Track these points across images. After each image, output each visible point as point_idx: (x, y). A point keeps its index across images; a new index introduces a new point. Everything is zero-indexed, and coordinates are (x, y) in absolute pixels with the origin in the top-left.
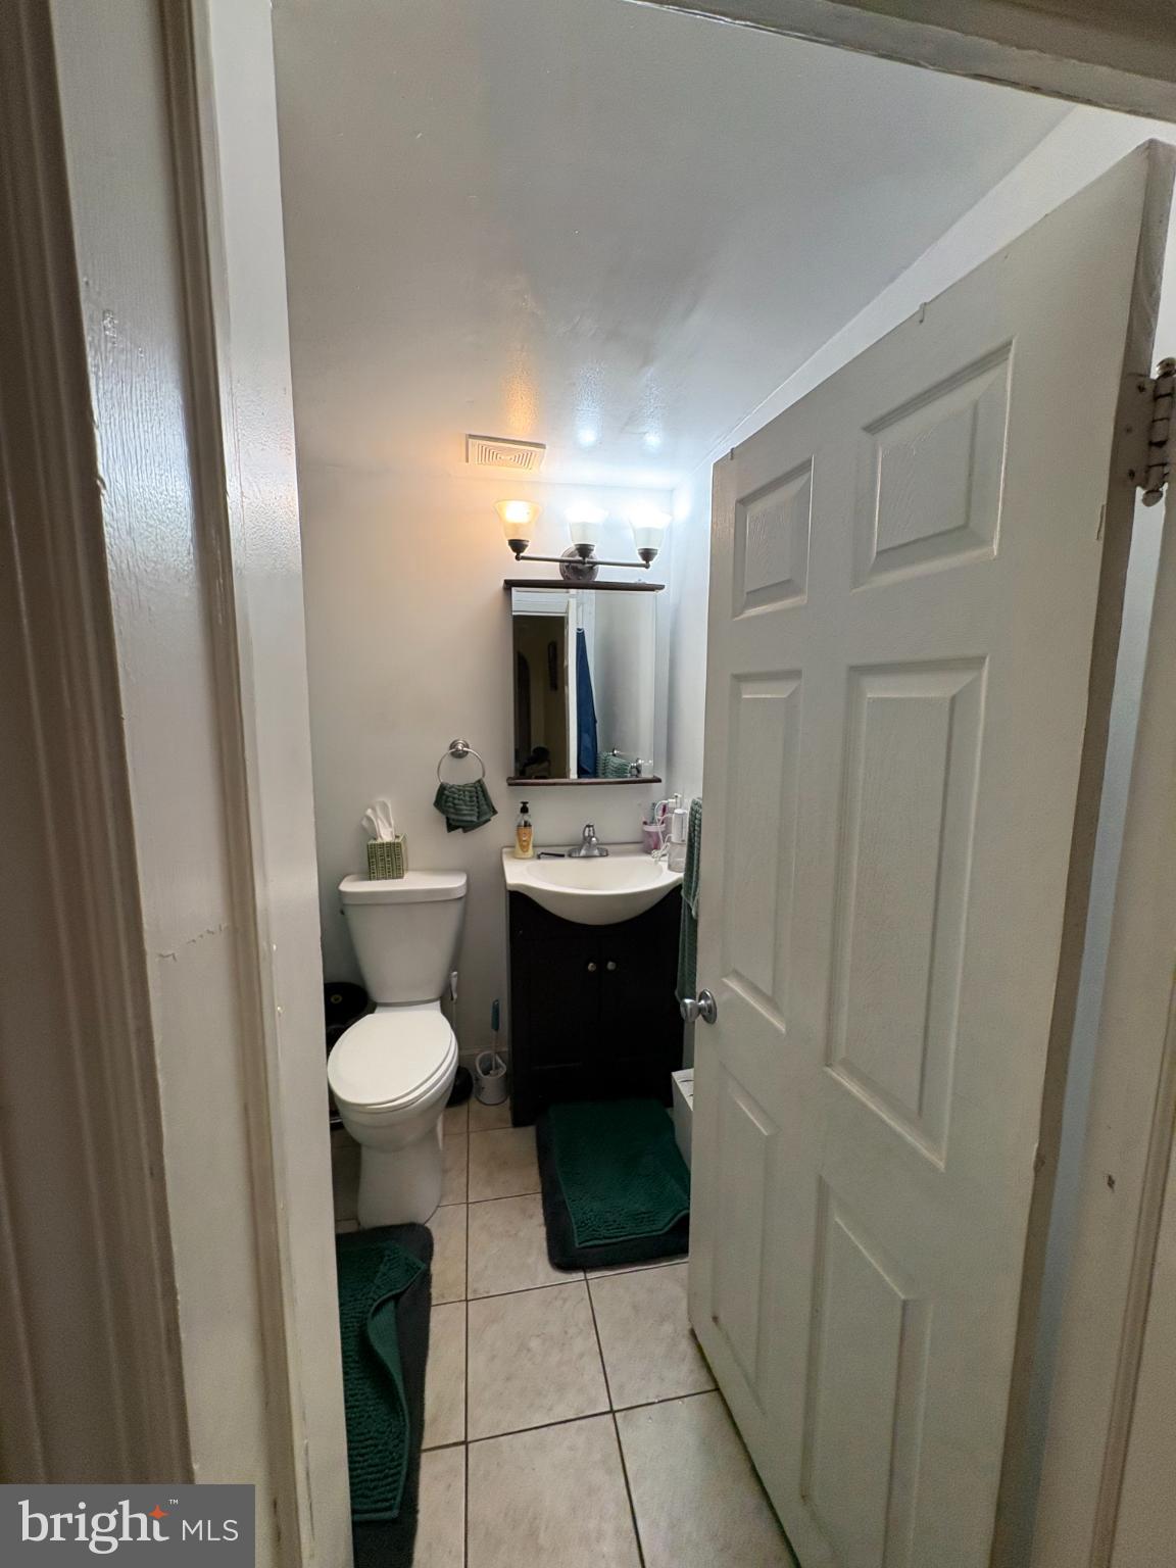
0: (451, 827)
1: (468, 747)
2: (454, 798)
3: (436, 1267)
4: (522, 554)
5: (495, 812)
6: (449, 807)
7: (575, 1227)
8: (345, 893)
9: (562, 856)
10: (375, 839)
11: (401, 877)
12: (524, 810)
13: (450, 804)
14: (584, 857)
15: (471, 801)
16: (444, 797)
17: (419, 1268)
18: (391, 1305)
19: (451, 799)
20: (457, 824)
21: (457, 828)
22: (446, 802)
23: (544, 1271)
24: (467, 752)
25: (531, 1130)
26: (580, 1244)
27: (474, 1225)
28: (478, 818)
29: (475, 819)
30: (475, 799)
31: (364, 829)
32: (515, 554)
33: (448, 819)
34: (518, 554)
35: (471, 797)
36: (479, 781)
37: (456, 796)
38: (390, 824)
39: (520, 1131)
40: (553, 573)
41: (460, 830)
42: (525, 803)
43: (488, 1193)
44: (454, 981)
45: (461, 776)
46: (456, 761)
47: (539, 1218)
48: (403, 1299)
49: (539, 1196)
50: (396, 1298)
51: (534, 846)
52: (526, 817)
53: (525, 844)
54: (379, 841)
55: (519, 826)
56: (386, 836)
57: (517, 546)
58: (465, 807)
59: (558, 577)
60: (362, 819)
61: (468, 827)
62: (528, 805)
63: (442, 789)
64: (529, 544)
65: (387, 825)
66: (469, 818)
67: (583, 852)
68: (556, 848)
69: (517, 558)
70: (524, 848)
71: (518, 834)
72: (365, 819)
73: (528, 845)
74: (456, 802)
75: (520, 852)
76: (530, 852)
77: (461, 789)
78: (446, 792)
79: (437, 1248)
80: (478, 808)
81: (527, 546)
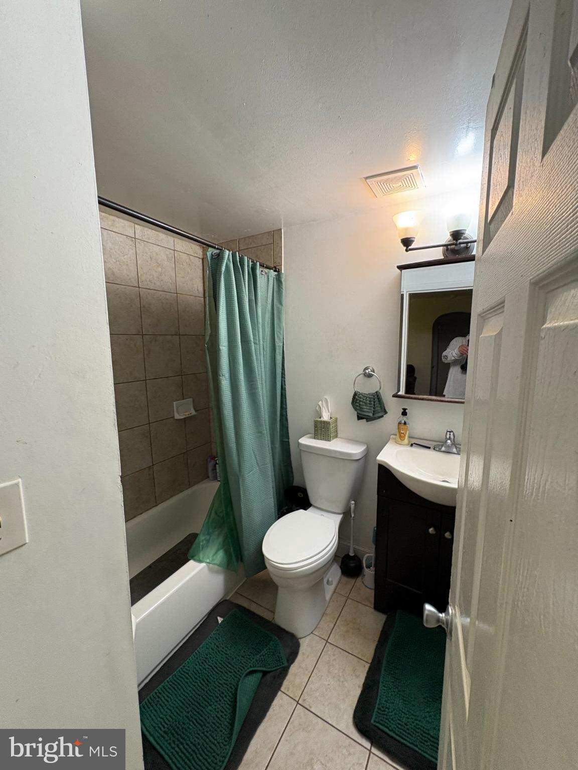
0: (360, 418)
1: (374, 372)
2: (360, 401)
3: (293, 669)
4: (410, 247)
5: (386, 412)
6: (357, 406)
7: (377, 706)
8: (301, 444)
9: (429, 448)
10: (320, 418)
11: (329, 440)
12: (404, 413)
13: (357, 404)
14: (444, 452)
15: (370, 404)
16: (355, 400)
17: (283, 664)
18: (260, 675)
19: (358, 401)
20: (364, 417)
21: (362, 418)
22: (356, 403)
23: (346, 722)
24: (373, 375)
25: (382, 618)
26: (375, 721)
27: (325, 658)
28: (373, 414)
29: (371, 415)
30: (373, 403)
31: (317, 411)
32: (405, 248)
33: (358, 413)
34: (407, 247)
35: (370, 401)
36: (376, 392)
37: (362, 400)
38: (329, 411)
39: (377, 613)
40: (438, 254)
41: (365, 420)
42: (405, 410)
43: (341, 644)
44: (352, 507)
45: (368, 388)
46: (366, 379)
47: (361, 681)
48: (269, 676)
49: (368, 666)
50: (265, 673)
51: (410, 437)
52: (404, 419)
53: (402, 435)
54: (322, 419)
55: (400, 423)
56: (326, 417)
57: (407, 242)
58: (365, 407)
59: (441, 257)
60: (316, 407)
61: (369, 419)
62: (407, 411)
63: (355, 394)
64: (416, 240)
65: (327, 411)
66: (367, 414)
67: (443, 449)
68: (425, 441)
69: (407, 251)
70: (402, 437)
71: (399, 428)
72: (318, 406)
73: (405, 436)
74: (361, 403)
75: (399, 440)
76: (406, 441)
77: (364, 395)
78: (357, 397)
79: (299, 657)
80: (374, 408)
81: (413, 241)
